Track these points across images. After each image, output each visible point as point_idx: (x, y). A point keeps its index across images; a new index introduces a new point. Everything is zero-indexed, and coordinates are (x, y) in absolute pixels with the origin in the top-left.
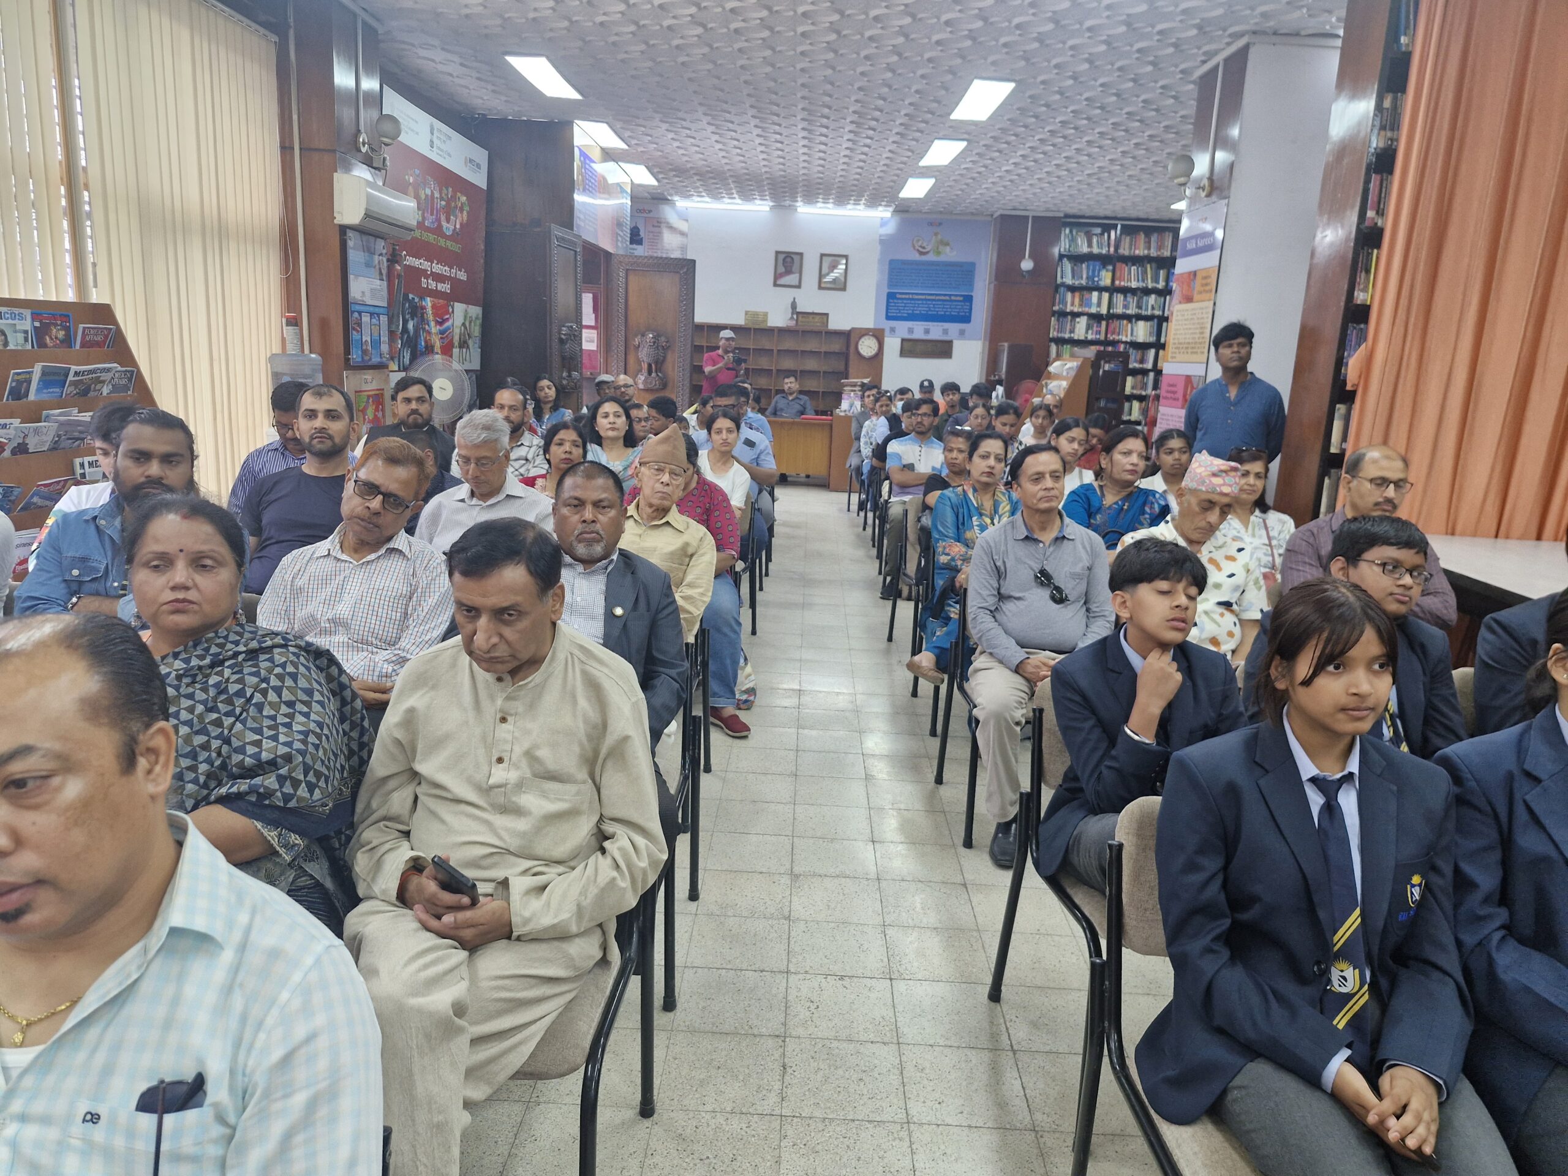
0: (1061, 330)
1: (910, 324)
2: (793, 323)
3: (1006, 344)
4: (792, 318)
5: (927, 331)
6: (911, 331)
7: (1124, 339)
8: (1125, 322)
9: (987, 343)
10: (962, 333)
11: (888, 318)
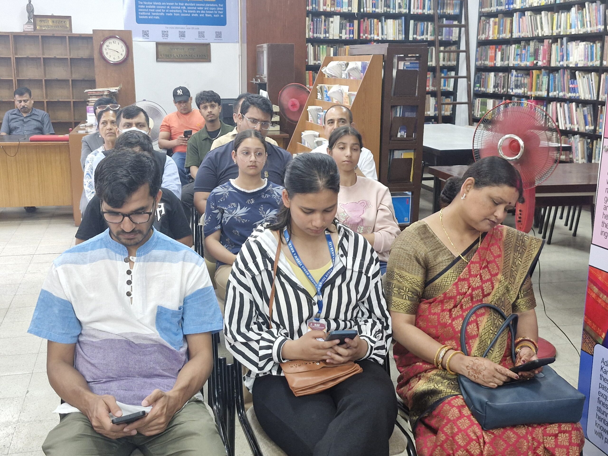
0: (316, 30)
1: (163, 27)
2: (30, 28)
3: (265, 46)
4: (29, 22)
5: (182, 35)
6: (165, 34)
7: (376, 38)
8: (375, 20)
9: (245, 45)
10: (219, 35)
11: (139, 21)
